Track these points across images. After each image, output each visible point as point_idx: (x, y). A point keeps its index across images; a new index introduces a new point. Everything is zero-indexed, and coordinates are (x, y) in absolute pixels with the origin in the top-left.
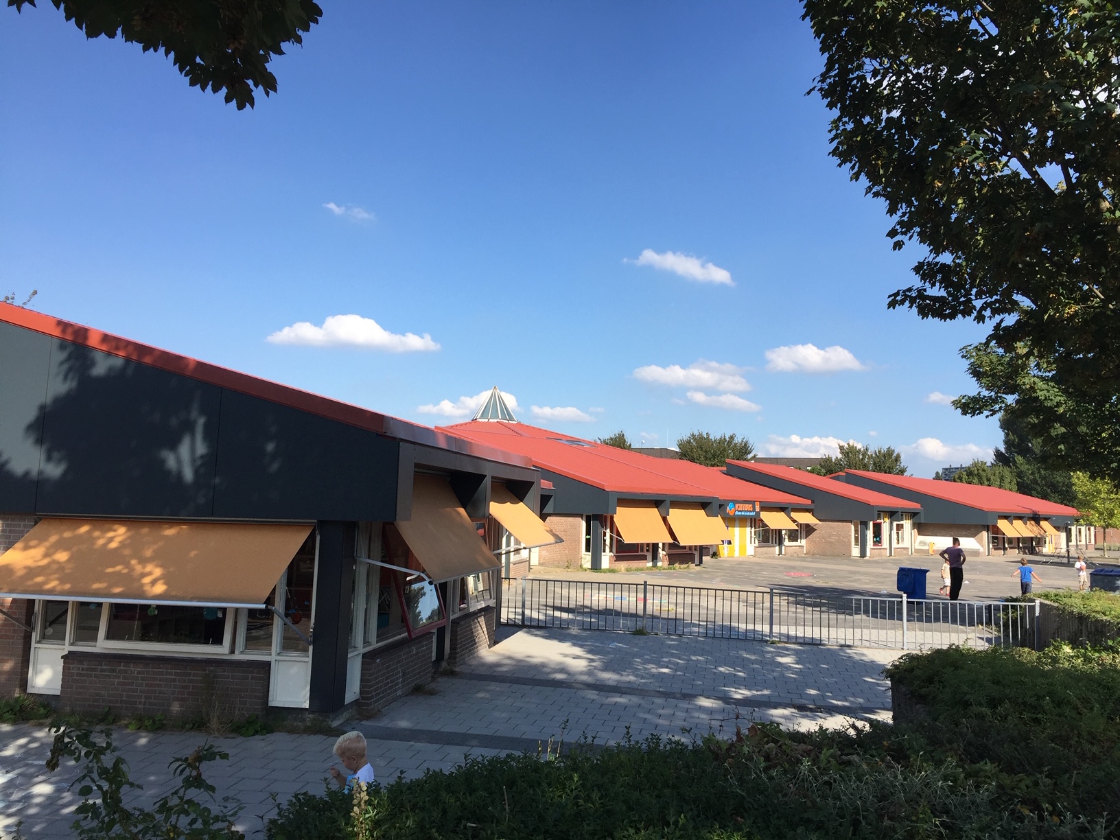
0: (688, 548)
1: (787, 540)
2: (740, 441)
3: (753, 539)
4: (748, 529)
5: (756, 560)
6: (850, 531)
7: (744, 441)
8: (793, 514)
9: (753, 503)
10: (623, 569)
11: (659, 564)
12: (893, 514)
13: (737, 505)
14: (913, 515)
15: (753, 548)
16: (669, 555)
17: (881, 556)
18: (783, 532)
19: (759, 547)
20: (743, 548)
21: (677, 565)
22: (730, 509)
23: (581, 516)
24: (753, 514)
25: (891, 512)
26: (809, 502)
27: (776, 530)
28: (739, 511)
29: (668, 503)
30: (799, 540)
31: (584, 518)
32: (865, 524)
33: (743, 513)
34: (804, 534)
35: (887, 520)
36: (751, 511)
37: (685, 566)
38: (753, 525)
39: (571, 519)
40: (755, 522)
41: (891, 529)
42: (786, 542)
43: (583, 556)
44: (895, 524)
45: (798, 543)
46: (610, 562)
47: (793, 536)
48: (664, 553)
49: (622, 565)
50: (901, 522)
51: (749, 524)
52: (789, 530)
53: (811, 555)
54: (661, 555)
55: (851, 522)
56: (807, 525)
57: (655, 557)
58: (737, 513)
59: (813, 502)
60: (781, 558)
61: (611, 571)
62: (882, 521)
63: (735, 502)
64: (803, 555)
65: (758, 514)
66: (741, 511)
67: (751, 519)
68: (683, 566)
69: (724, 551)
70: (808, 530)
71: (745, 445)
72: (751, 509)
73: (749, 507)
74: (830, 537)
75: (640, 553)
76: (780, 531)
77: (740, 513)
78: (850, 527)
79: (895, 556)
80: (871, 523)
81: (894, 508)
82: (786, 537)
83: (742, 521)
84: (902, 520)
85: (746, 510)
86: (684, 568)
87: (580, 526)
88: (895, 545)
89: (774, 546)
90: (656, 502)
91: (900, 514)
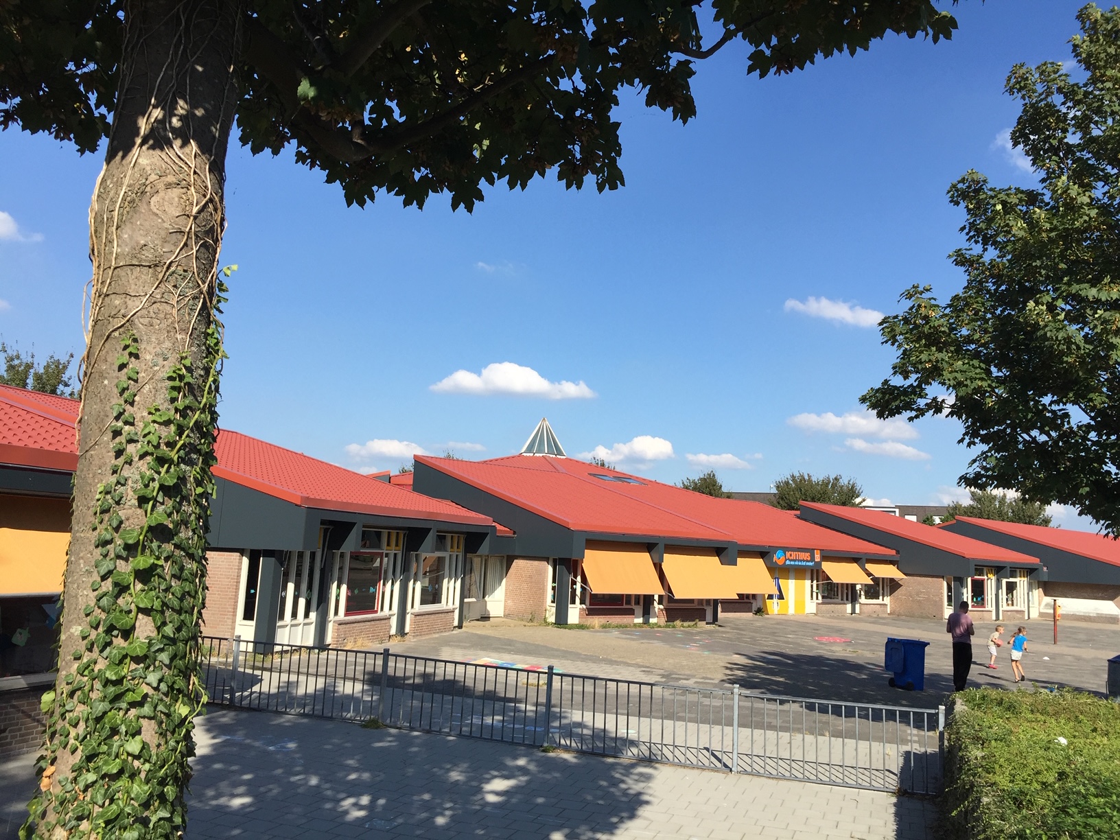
0: (696, 603)
1: (863, 597)
2: (846, 483)
3: (815, 594)
4: (808, 582)
5: (818, 619)
6: (941, 588)
7: (851, 483)
8: (869, 566)
9: (811, 551)
10: (597, 625)
11: (653, 620)
12: (999, 570)
13: (788, 554)
14: (1030, 571)
15: (814, 605)
16: (667, 610)
17: (984, 620)
18: (858, 587)
19: (823, 603)
20: (800, 603)
21: (678, 623)
22: (779, 558)
23: (547, 559)
24: (811, 564)
25: (997, 567)
26: (894, 552)
27: (847, 584)
28: (791, 560)
29: (661, 546)
30: (881, 597)
31: (551, 562)
32: (960, 581)
33: (797, 563)
34: (887, 589)
35: (993, 578)
36: (807, 561)
37: (692, 623)
38: (815, 577)
39: (536, 563)
40: (816, 574)
41: (999, 587)
42: (863, 600)
43: (548, 608)
44: (1004, 581)
45: (880, 601)
46: (581, 616)
47: (873, 590)
48: (661, 607)
49: (597, 621)
50: (1011, 580)
51: (809, 575)
52: (866, 585)
53: (896, 616)
54: (656, 610)
55: (943, 577)
56: (892, 580)
57: (647, 613)
58: (788, 562)
59: (898, 552)
60: (854, 620)
61: (580, 627)
62: (985, 577)
63: (785, 549)
64: (887, 616)
65: (819, 564)
66: (795, 561)
67: (812, 571)
68: (686, 624)
69: (774, 607)
70: (893, 585)
71: (853, 487)
72: (809, 559)
73: (806, 556)
74: (918, 595)
75: (625, 606)
76: (853, 586)
77: (792, 563)
78: (942, 584)
79: (1004, 620)
80: (969, 580)
81: (1000, 562)
82: (862, 593)
83: (798, 572)
84: (1016, 577)
85: (803, 559)
86: (689, 626)
87: (546, 571)
88: (1004, 606)
89: (844, 604)
90: (648, 545)
91: (1009, 569)
